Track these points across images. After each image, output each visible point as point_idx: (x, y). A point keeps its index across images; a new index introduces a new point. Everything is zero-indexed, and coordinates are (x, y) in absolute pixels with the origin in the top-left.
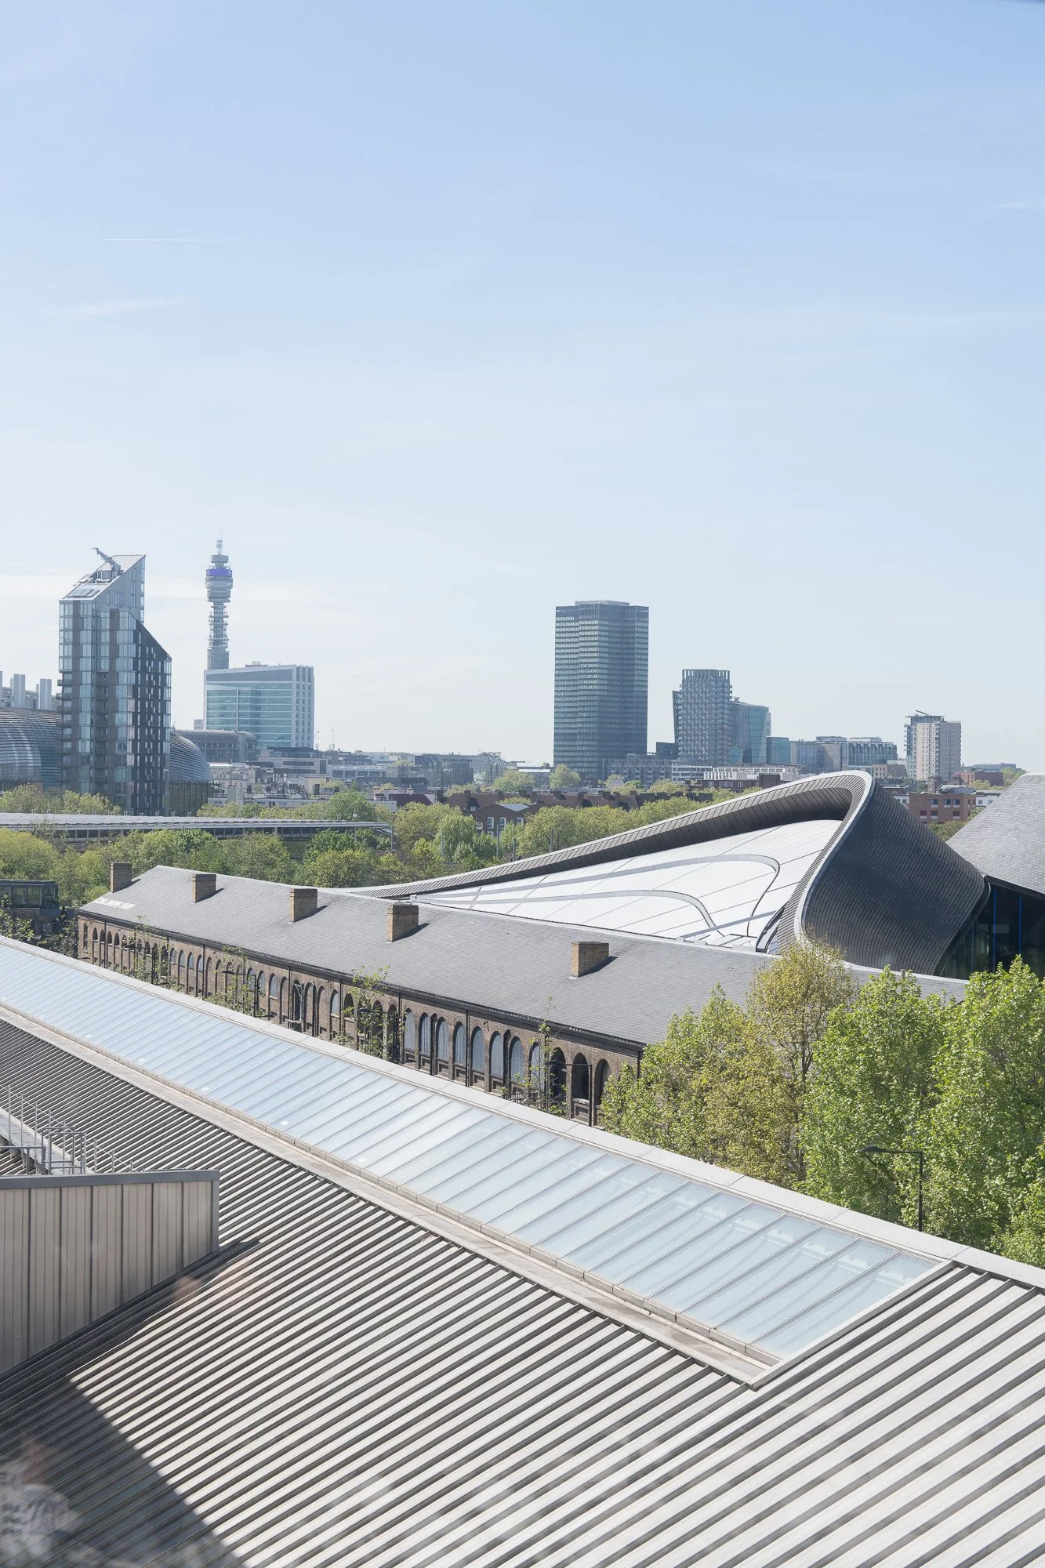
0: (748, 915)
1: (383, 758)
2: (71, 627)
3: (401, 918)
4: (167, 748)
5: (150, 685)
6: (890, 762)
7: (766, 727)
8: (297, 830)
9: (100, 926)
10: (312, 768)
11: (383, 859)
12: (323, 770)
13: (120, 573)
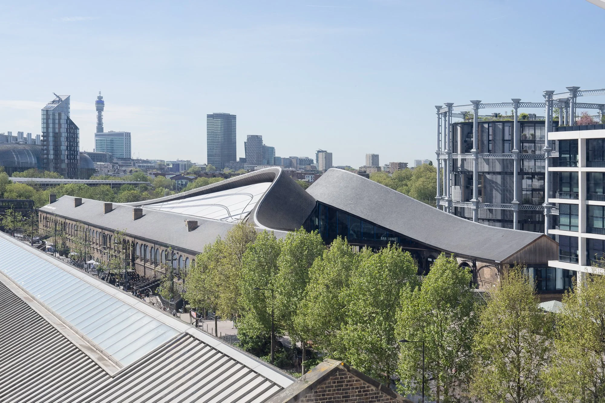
0: (241, 213)
1: (155, 162)
2: (45, 118)
3: (137, 213)
4: (78, 157)
5: (72, 137)
6: (311, 165)
7: (274, 153)
8: (116, 184)
9: (45, 215)
10: (131, 164)
11: (144, 194)
12: (134, 165)
13: (61, 101)
